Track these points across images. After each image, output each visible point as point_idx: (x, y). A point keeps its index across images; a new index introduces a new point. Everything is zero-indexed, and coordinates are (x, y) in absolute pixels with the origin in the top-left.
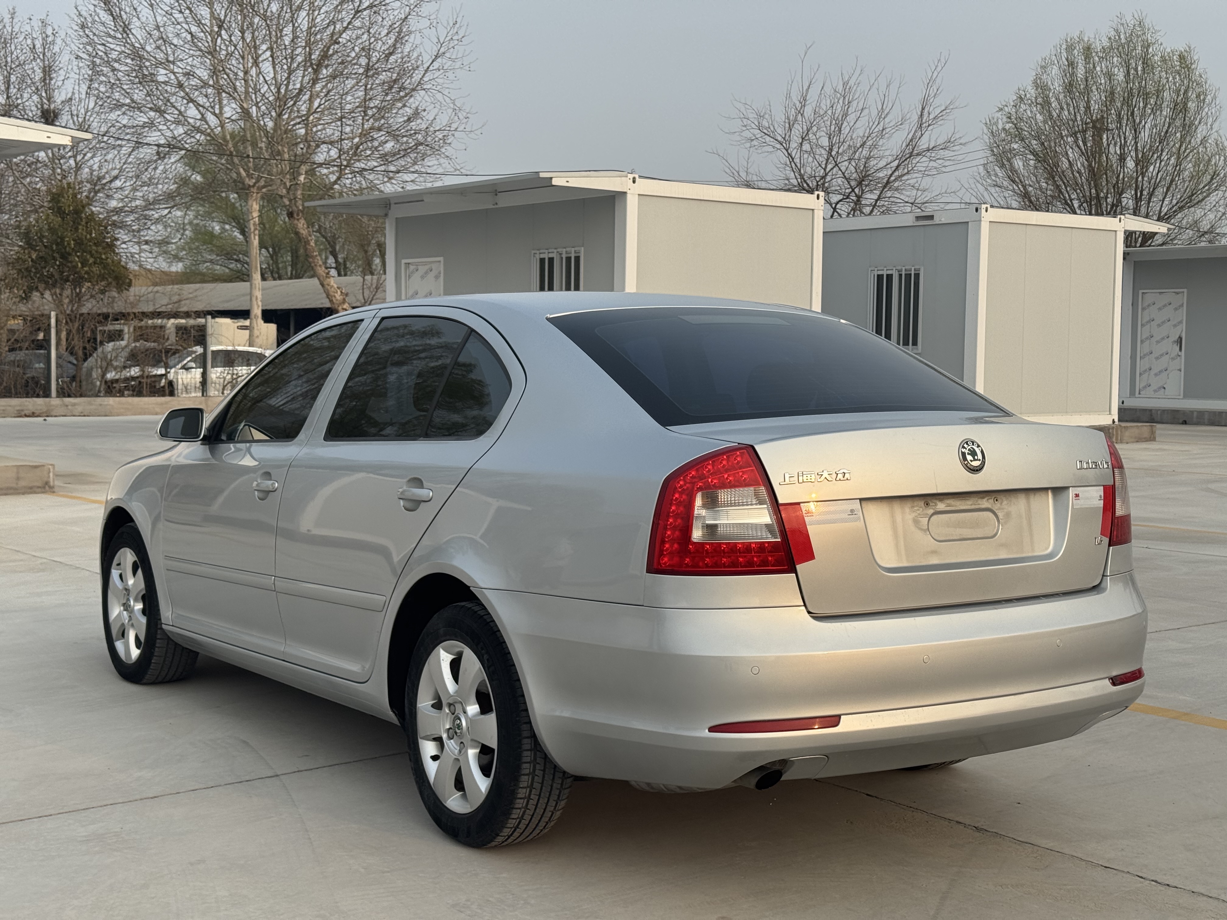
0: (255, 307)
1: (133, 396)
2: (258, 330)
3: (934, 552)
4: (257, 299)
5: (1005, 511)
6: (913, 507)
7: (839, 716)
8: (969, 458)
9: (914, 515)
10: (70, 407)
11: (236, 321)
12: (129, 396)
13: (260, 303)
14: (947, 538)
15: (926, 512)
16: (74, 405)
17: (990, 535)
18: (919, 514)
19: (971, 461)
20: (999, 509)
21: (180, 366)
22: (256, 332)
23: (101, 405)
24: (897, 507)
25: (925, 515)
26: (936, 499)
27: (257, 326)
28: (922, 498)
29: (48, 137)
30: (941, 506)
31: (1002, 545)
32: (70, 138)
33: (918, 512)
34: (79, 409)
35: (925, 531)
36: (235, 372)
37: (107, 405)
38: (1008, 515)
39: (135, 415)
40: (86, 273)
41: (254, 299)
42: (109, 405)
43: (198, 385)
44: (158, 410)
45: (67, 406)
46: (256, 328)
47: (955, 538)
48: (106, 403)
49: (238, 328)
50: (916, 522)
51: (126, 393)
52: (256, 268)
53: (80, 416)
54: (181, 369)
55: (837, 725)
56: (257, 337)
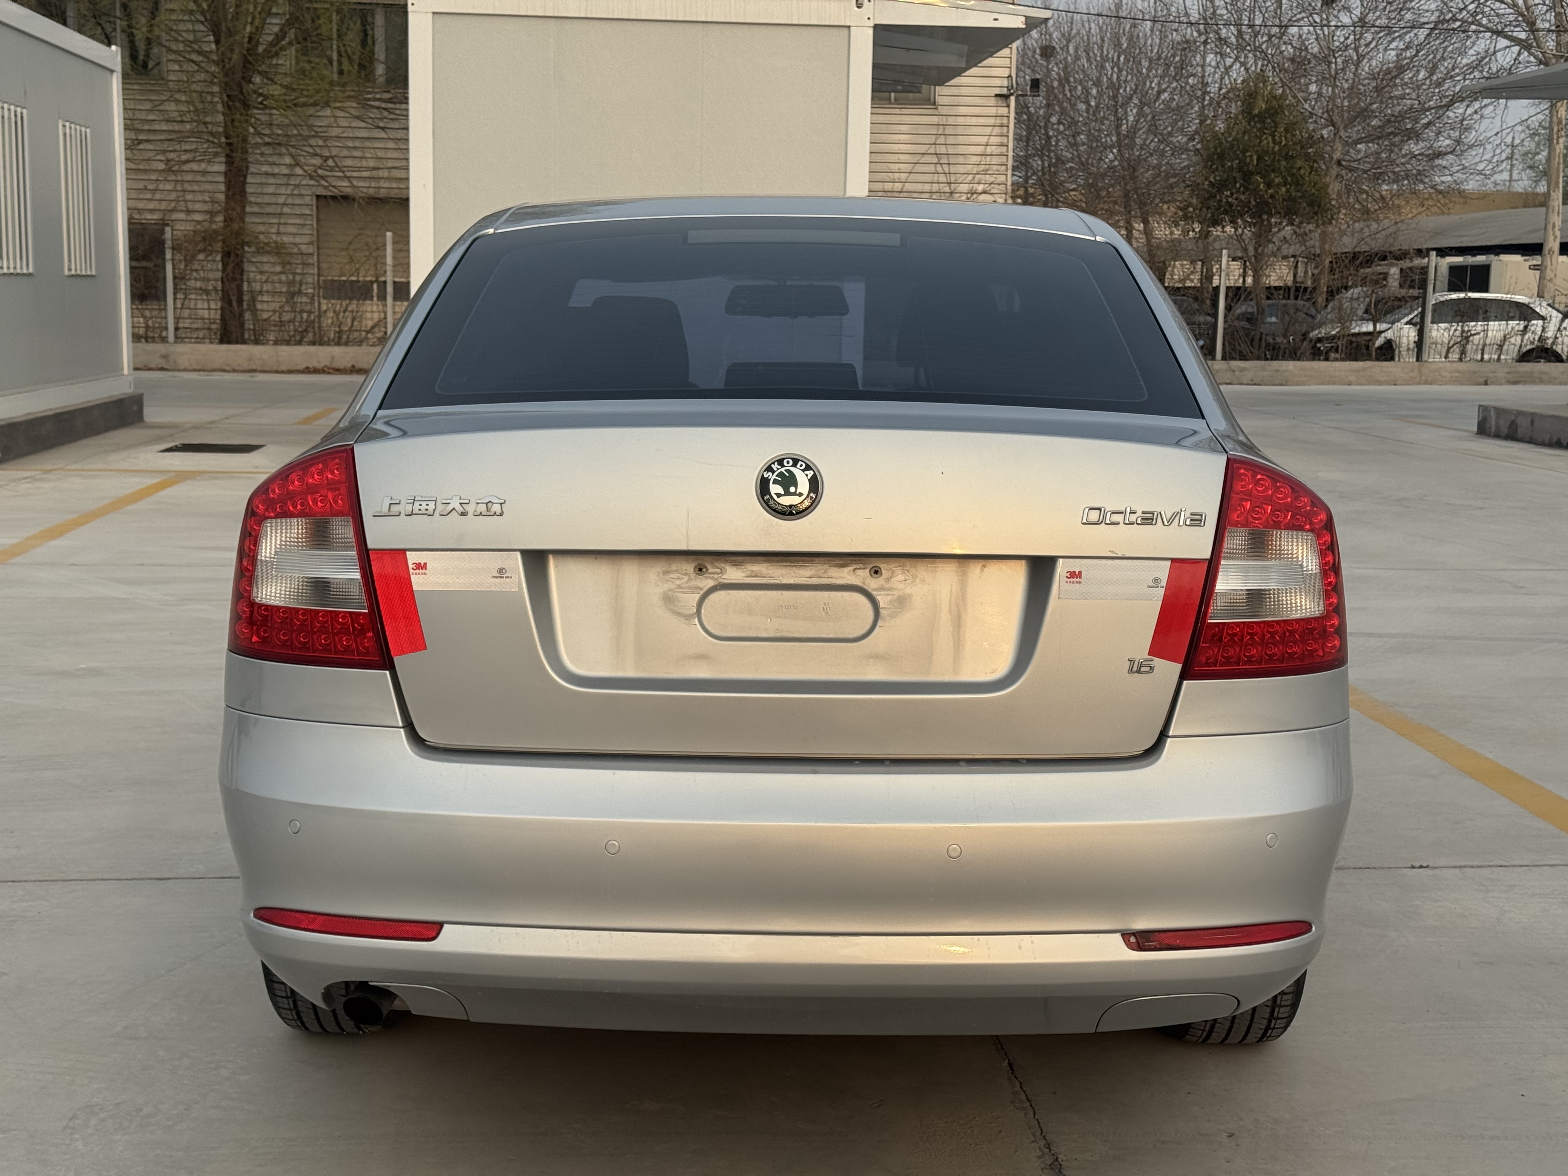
0: (1551, 238)
1: (1342, 360)
2: (1552, 270)
3: (702, 657)
4: (1554, 226)
5: (896, 593)
6: (666, 573)
7: (438, 926)
8: (775, 489)
9: (667, 586)
10: (1237, 373)
11: (1530, 258)
12: (1336, 360)
13: (1558, 233)
14: (744, 635)
15: (694, 583)
16: (1242, 370)
17: (851, 636)
18: (679, 587)
19: (779, 495)
20: (881, 589)
21: (1406, 319)
22: (1549, 274)
23: (1277, 371)
24: (630, 571)
25: (694, 589)
26: (726, 561)
27: (1551, 264)
28: (694, 557)
29: (996, 20)
30: (733, 574)
31: (877, 657)
32: (1023, 19)
33: (678, 582)
34: (1248, 376)
35: (688, 617)
36: (1466, 329)
37: (1285, 371)
38: (902, 602)
39: (1321, 384)
40: (1272, 196)
41: (1550, 227)
42: (1288, 371)
43: (1412, 345)
44: (1352, 379)
45: (1234, 371)
46: (1549, 267)
47: (764, 635)
48: (1284, 368)
49: (1530, 268)
50: (668, 600)
51: (1332, 355)
52: (1557, 183)
53: (1248, 384)
54: (1407, 323)
55: (433, 938)
56: (1551, 280)
